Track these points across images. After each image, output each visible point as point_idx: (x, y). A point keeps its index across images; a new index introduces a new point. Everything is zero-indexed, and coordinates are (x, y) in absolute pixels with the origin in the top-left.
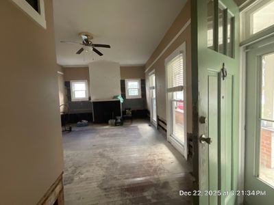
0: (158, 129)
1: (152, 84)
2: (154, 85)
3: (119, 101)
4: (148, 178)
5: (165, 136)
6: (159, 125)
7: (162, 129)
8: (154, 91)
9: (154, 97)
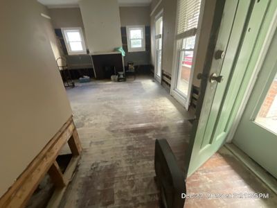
0: (162, 84)
1: (159, 31)
2: (161, 33)
3: (121, 54)
4: (150, 124)
5: (168, 91)
6: (163, 80)
7: (166, 84)
8: (161, 40)
9: (160, 48)
